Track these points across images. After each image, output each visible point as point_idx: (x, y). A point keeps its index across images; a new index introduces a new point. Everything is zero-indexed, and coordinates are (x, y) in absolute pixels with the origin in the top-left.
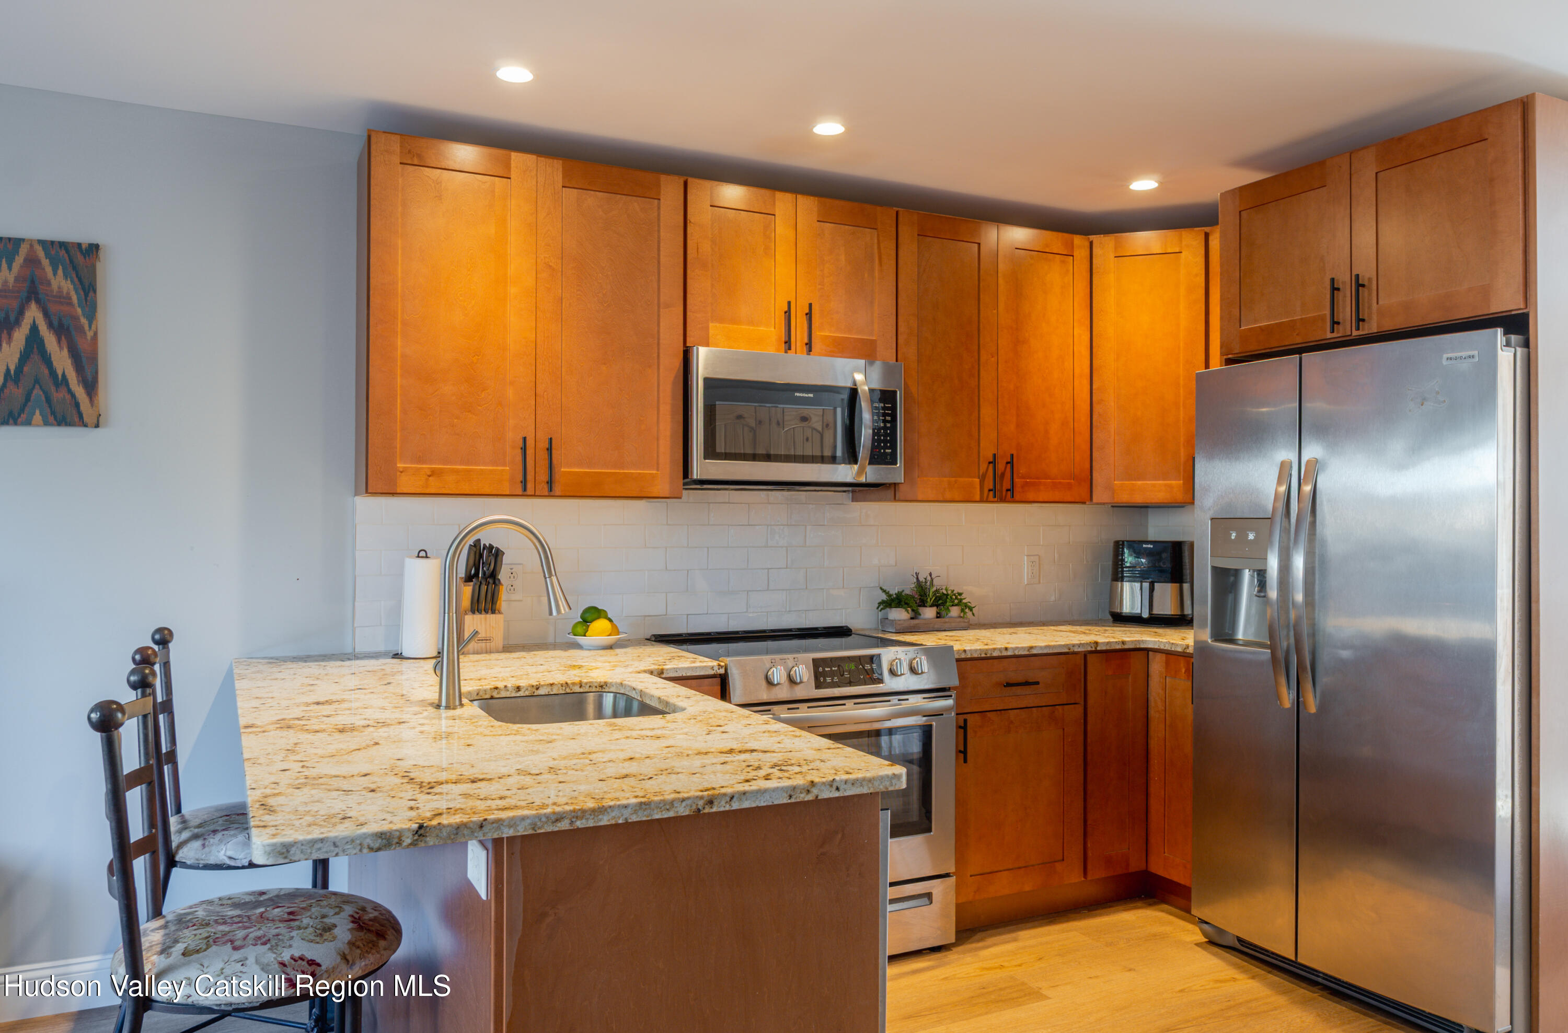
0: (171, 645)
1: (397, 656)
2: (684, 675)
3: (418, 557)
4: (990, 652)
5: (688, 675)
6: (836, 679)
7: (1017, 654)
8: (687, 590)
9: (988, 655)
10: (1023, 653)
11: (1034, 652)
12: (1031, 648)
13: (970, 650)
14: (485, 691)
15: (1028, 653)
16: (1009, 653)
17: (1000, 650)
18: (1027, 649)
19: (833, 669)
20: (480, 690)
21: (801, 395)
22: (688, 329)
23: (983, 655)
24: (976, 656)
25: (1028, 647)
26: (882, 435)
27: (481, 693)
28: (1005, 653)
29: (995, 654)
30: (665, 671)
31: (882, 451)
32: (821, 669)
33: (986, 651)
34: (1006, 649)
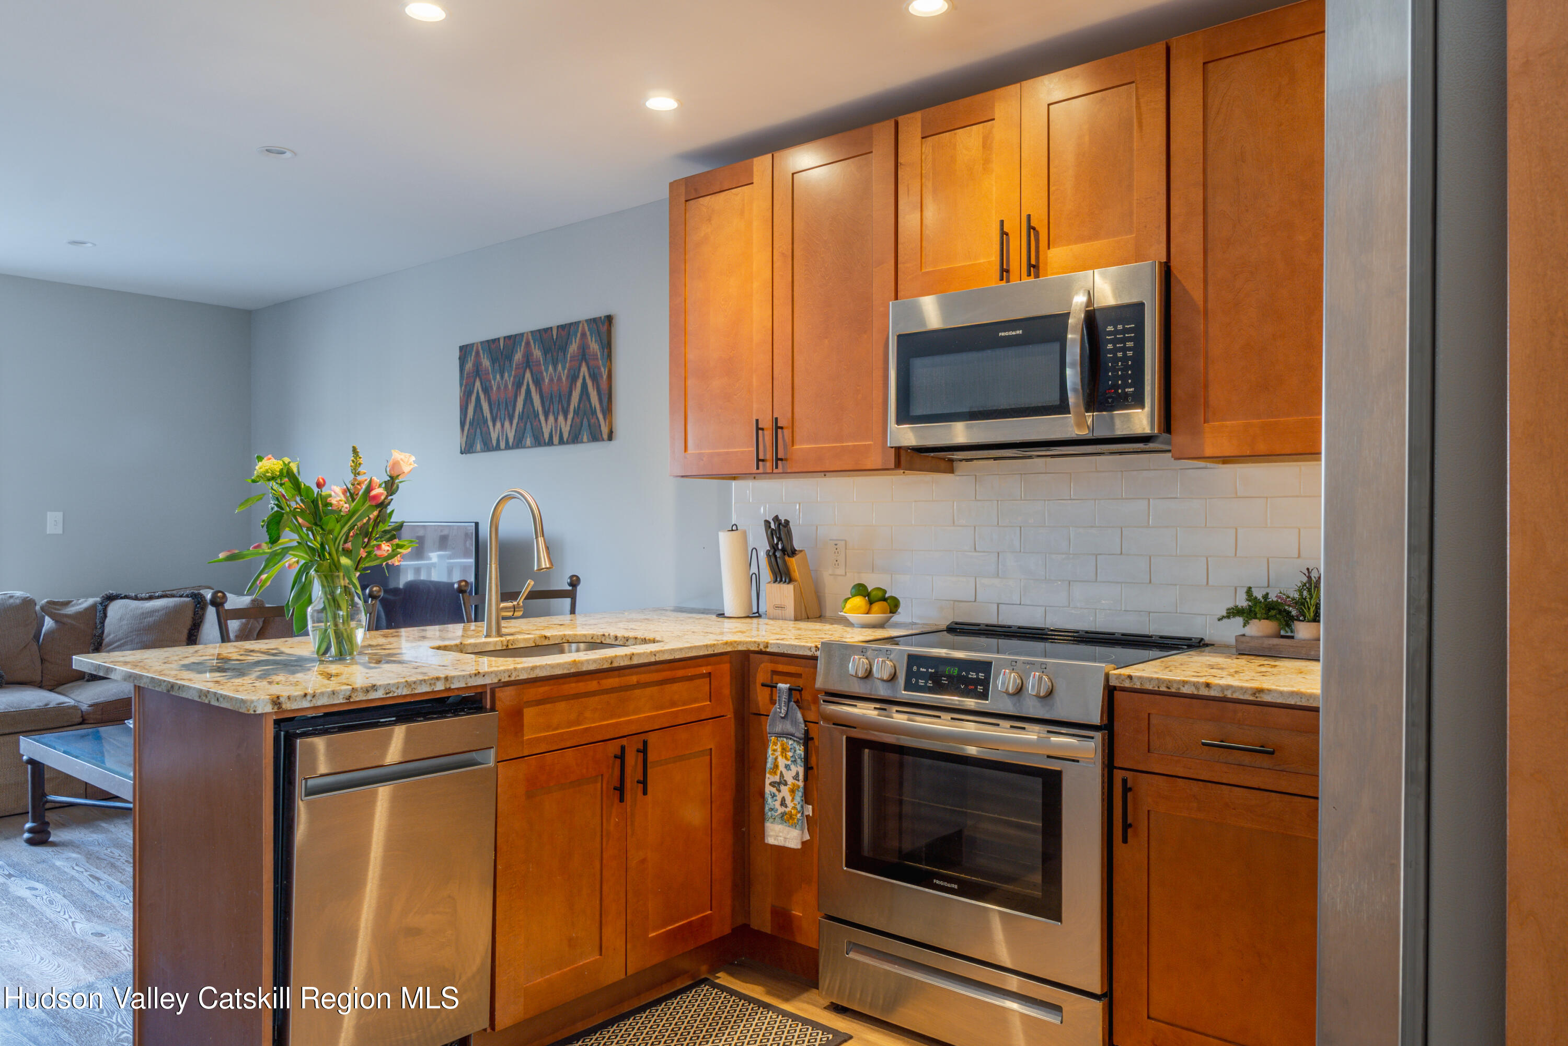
0: (578, 588)
2: (786, 652)
3: (732, 530)
4: (1175, 686)
6: (930, 683)
7: (1229, 696)
9: (1173, 690)
10: (1241, 697)
11: (1267, 698)
12: (1261, 691)
13: (1140, 678)
14: (598, 636)
15: (1251, 698)
16: (1213, 693)
17: (1196, 685)
18: (1250, 692)
19: (930, 670)
20: (594, 634)
21: (1006, 334)
23: (1163, 689)
24: (1150, 688)
25: (1251, 688)
26: (1119, 370)
27: (595, 638)
28: (1204, 692)
29: (1186, 690)
30: (769, 645)
31: (1120, 391)
32: (915, 668)
33: (1169, 683)
34: (1208, 685)
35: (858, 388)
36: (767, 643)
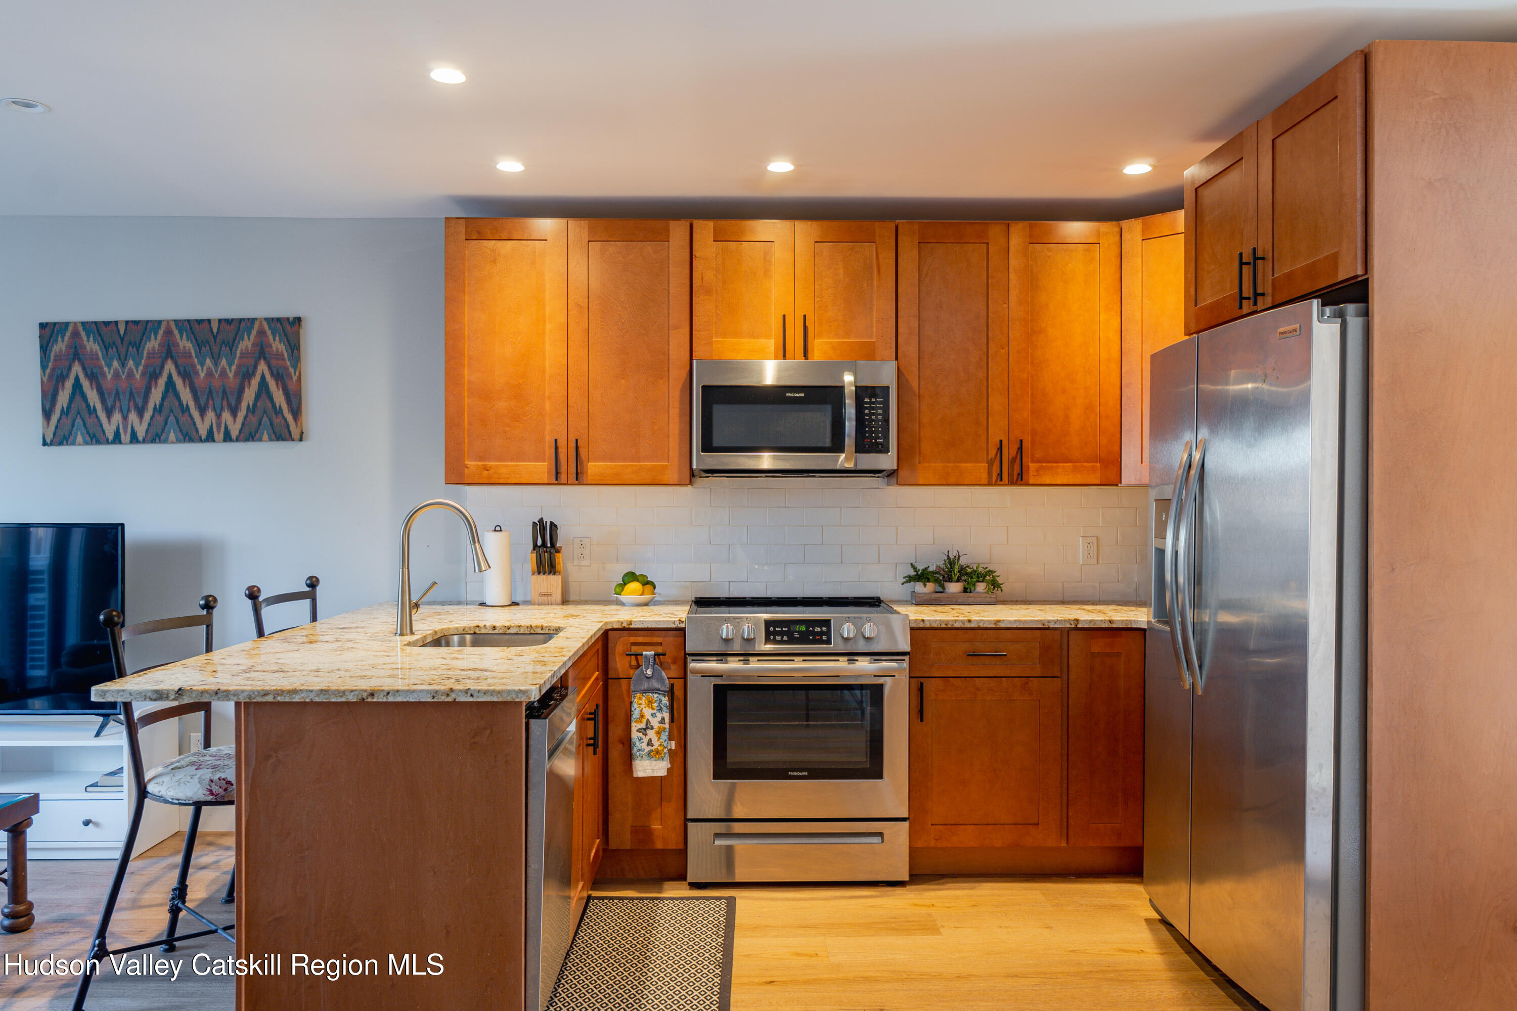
1: (483, 604)
2: (650, 627)
3: (495, 531)
4: (951, 623)
5: (653, 627)
6: (785, 638)
7: (982, 626)
8: (729, 561)
9: (949, 626)
10: (988, 626)
11: (1002, 625)
12: (999, 621)
13: (929, 620)
15: (994, 626)
16: (973, 625)
17: (963, 622)
18: (993, 623)
19: (784, 629)
21: (792, 395)
22: (694, 345)
23: (943, 626)
24: (936, 626)
25: (994, 620)
26: (874, 427)
28: (968, 625)
29: (957, 625)
30: (633, 623)
31: (874, 441)
32: (772, 629)
33: (947, 622)
34: (970, 621)
35: (655, 421)
36: (631, 621)
